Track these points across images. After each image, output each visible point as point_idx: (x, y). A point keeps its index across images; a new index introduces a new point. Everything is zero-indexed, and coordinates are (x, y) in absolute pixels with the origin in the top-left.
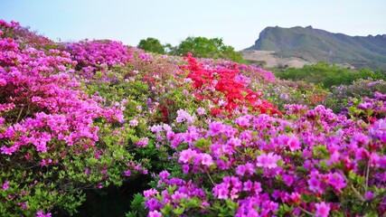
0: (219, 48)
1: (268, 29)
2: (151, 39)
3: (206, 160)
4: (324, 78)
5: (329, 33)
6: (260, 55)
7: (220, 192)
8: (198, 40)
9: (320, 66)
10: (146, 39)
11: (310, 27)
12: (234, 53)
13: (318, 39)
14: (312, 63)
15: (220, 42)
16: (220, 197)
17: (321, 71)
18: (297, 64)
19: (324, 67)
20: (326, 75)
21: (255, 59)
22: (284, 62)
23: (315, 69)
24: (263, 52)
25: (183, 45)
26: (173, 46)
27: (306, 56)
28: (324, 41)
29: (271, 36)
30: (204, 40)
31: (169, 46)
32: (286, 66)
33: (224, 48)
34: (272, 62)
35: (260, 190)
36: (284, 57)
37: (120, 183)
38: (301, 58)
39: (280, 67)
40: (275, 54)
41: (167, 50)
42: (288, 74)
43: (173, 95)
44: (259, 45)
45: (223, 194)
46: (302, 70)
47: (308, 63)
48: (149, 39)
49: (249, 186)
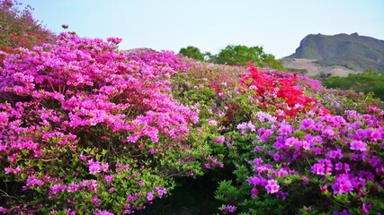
0: (259, 56)
1: (309, 37)
2: (191, 48)
3: (306, 146)
4: (372, 88)
5: (376, 40)
6: (301, 63)
7: (318, 169)
8: (238, 48)
9: (367, 75)
10: (186, 48)
11: (356, 34)
12: (275, 61)
13: (364, 47)
14: (358, 72)
15: (260, 50)
16: (318, 173)
17: (369, 80)
18: (341, 73)
19: (372, 76)
20: (373, 85)
21: (295, 68)
22: (326, 71)
23: (362, 78)
24: (305, 60)
25: (223, 54)
26: (213, 54)
27: (351, 64)
28: (371, 49)
29: (312, 43)
30: (244, 49)
31: (208, 54)
32: (329, 75)
33: (264, 56)
34: (313, 71)
35: (349, 170)
36: (327, 65)
37: (202, 174)
38: (346, 66)
39: (322, 76)
40: (316, 62)
41: (207, 58)
42: (331, 83)
43: (239, 101)
44: (299, 53)
45: (320, 171)
46: (347, 79)
47: (352, 72)
48: (189, 48)
49: (339, 166)
